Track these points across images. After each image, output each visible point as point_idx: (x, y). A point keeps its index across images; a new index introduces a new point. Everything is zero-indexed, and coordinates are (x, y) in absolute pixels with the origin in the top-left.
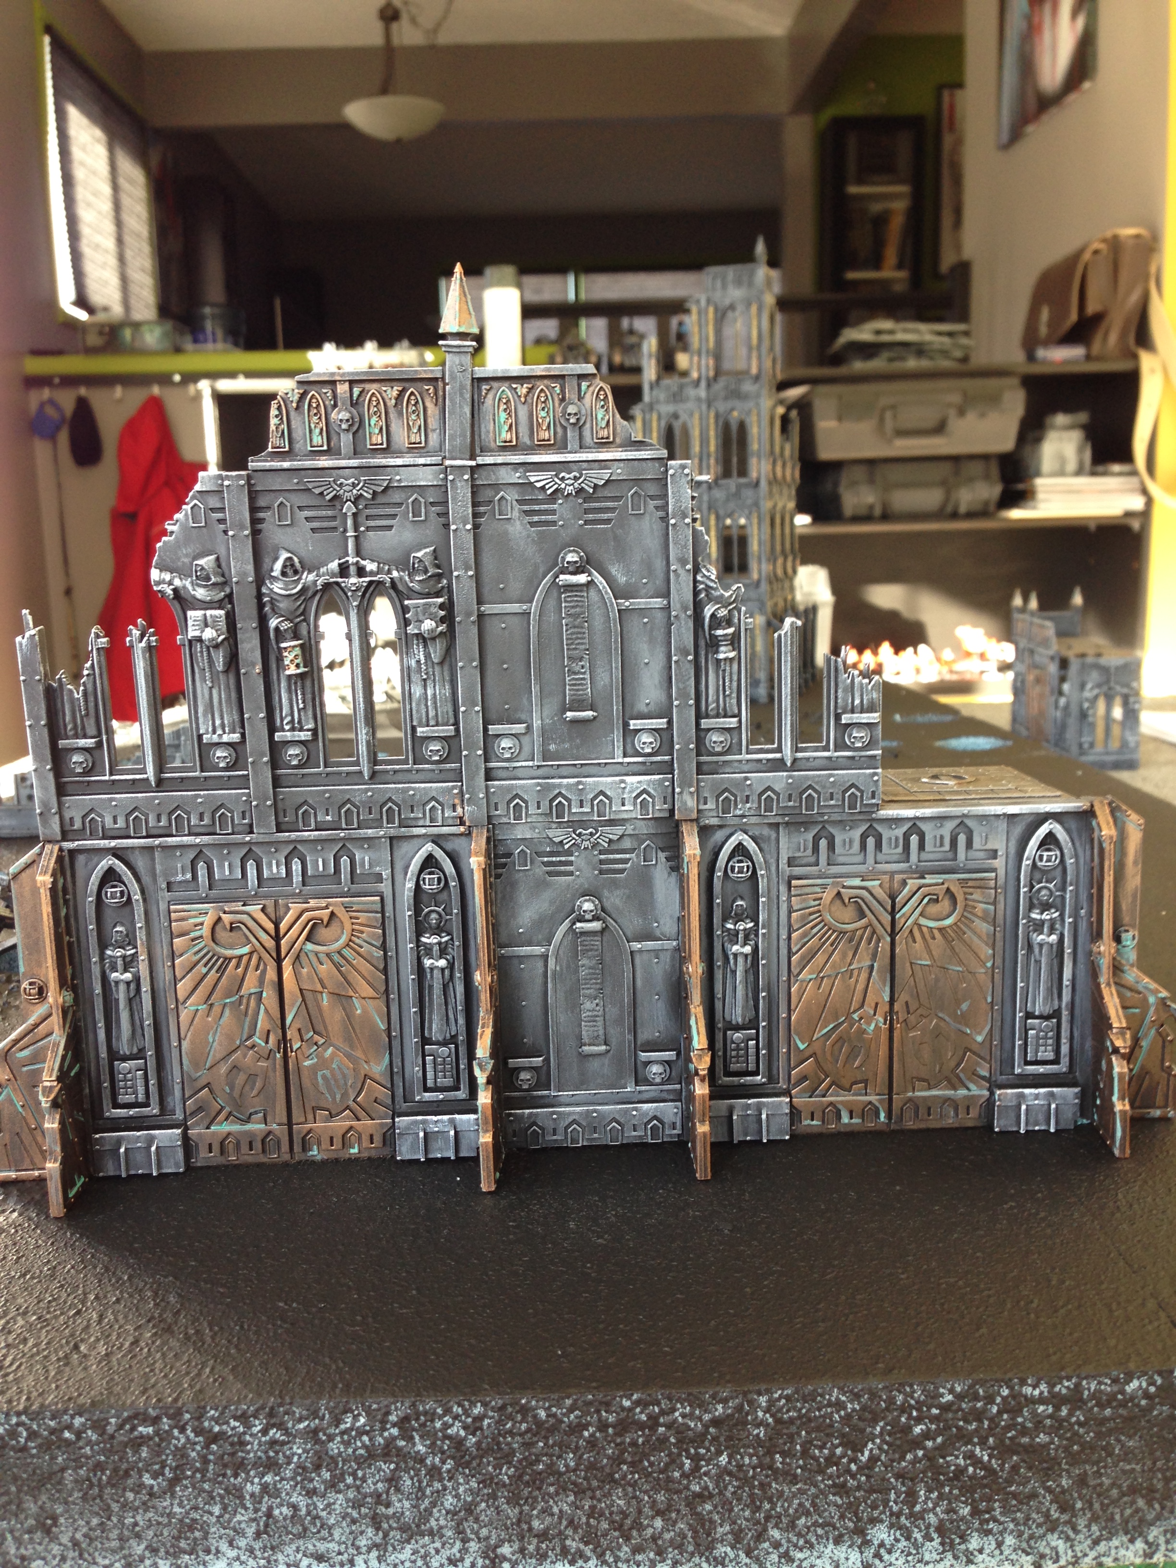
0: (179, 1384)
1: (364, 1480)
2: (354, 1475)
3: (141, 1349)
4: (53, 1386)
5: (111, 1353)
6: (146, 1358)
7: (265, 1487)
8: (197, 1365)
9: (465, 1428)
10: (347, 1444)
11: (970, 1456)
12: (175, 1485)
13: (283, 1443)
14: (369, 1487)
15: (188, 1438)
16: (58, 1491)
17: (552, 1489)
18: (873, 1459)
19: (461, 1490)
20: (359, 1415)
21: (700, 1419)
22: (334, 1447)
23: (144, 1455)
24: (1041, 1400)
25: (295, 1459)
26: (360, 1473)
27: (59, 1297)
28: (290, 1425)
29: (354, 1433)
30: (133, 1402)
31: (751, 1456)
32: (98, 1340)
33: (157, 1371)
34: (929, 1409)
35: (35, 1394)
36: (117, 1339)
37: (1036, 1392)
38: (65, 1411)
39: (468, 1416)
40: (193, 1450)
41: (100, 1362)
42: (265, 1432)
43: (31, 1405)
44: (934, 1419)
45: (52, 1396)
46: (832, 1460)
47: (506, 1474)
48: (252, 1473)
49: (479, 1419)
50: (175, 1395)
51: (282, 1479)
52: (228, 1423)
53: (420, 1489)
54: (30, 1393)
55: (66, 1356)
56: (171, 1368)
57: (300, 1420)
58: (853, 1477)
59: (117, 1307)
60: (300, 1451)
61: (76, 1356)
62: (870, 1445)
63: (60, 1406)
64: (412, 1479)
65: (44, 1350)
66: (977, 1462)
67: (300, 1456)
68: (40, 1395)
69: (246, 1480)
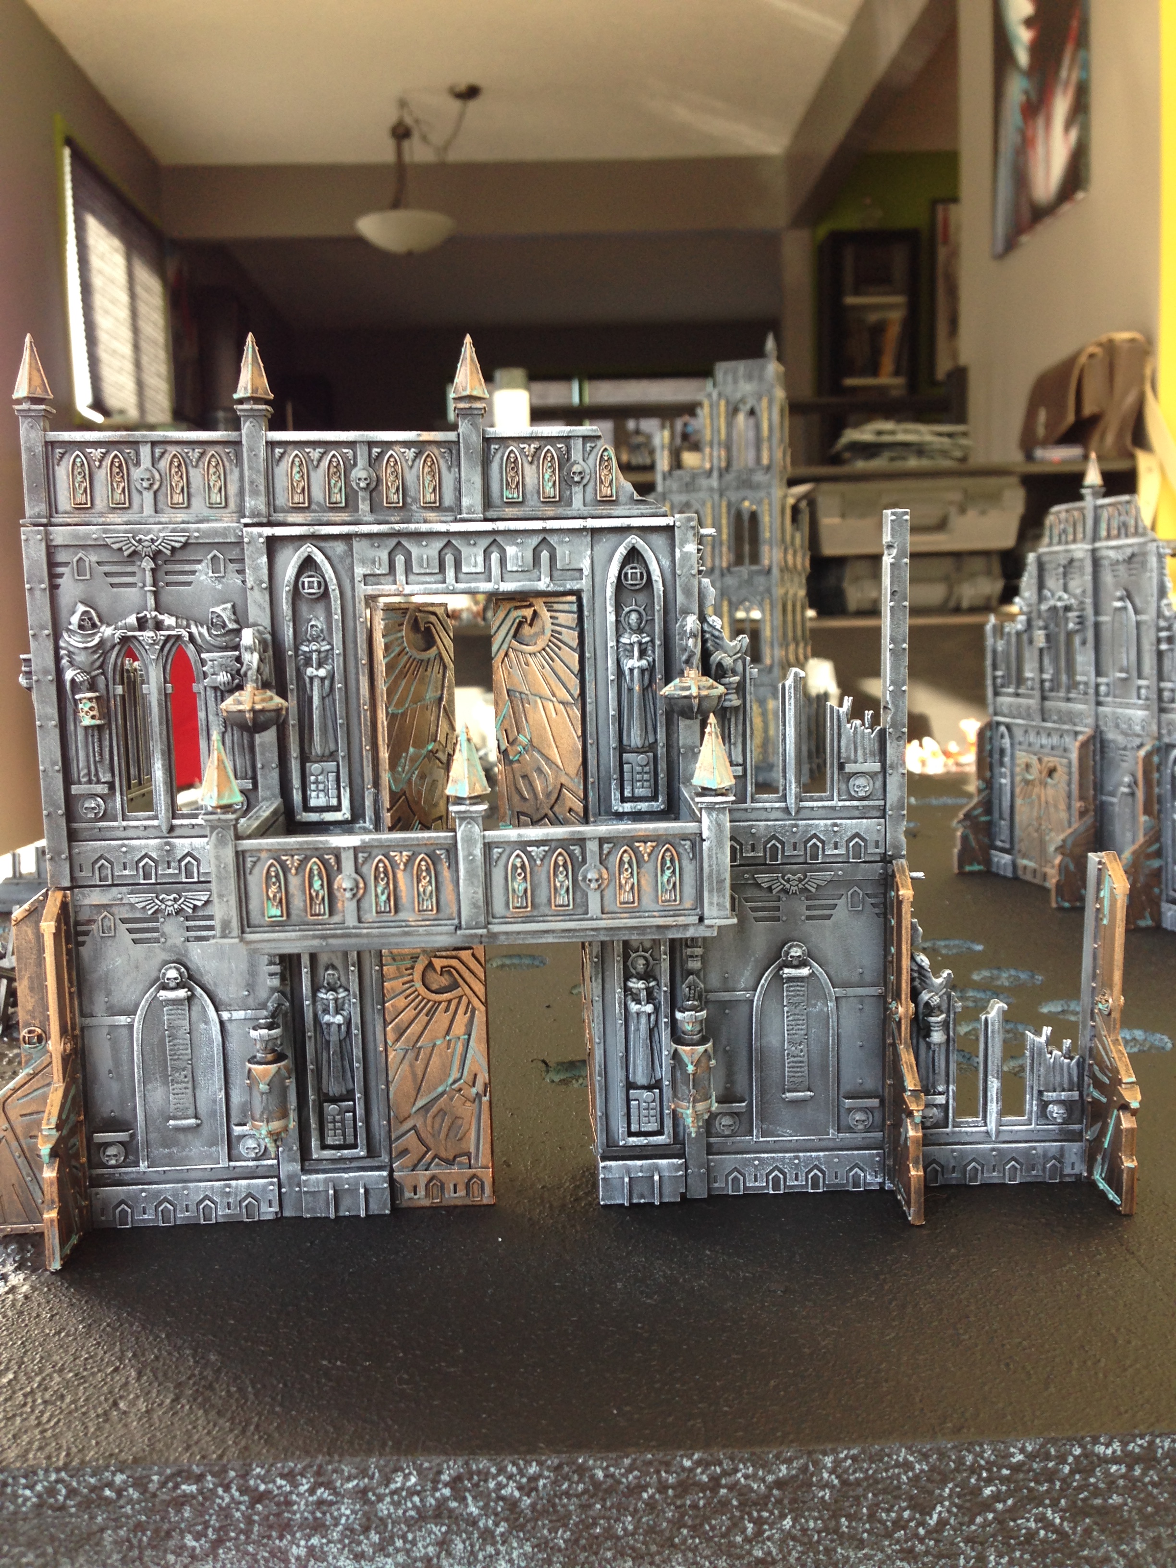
0: (223, 1441)
1: (414, 1543)
2: (404, 1537)
3: (183, 1406)
4: (94, 1442)
5: (152, 1409)
6: (188, 1415)
7: (311, 1550)
8: (240, 1422)
9: (520, 1488)
10: (397, 1505)
11: (1041, 1519)
12: (218, 1547)
13: (331, 1503)
14: (419, 1551)
15: (232, 1497)
16: (96, 1553)
17: (609, 1554)
18: (942, 1523)
19: (515, 1554)
20: (410, 1473)
21: (763, 1480)
22: (384, 1508)
23: (186, 1515)
24: (1115, 1460)
25: (343, 1521)
26: (410, 1536)
27: (96, 1354)
28: (338, 1484)
29: (404, 1493)
30: (176, 1459)
31: (816, 1519)
32: (137, 1397)
33: (200, 1428)
34: (999, 1469)
35: (74, 1450)
36: (157, 1396)
37: (1109, 1451)
38: (106, 1468)
39: (522, 1476)
40: (238, 1510)
41: (140, 1419)
42: (312, 1491)
43: (71, 1461)
44: (1004, 1480)
45: (92, 1453)
46: (899, 1524)
47: (561, 1538)
48: (298, 1535)
49: (534, 1479)
50: (219, 1452)
51: (329, 1542)
52: (274, 1482)
53: (472, 1553)
54: (69, 1449)
55: (106, 1413)
56: (215, 1425)
57: (349, 1479)
58: (922, 1541)
59: (156, 1364)
60: (348, 1512)
61: (115, 1413)
62: (939, 1508)
63: (101, 1462)
64: (464, 1542)
65: (82, 1406)
66: (1048, 1525)
67: (348, 1517)
68: (80, 1451)
69: (292, 1542)
